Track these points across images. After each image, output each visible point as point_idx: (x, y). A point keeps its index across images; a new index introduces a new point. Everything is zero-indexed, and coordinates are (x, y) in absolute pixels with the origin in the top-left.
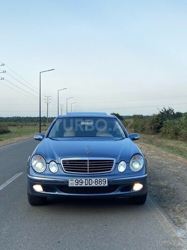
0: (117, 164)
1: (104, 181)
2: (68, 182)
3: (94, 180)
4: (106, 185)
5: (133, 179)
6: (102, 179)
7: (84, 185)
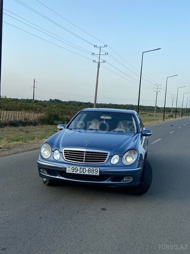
0: (111, 157)
1: (96, 170)
2: (66, 168)
3: (87, 169)
4: (98, 174)
5: (123, 171)
6: (95, 169)
7: (78, 172)
